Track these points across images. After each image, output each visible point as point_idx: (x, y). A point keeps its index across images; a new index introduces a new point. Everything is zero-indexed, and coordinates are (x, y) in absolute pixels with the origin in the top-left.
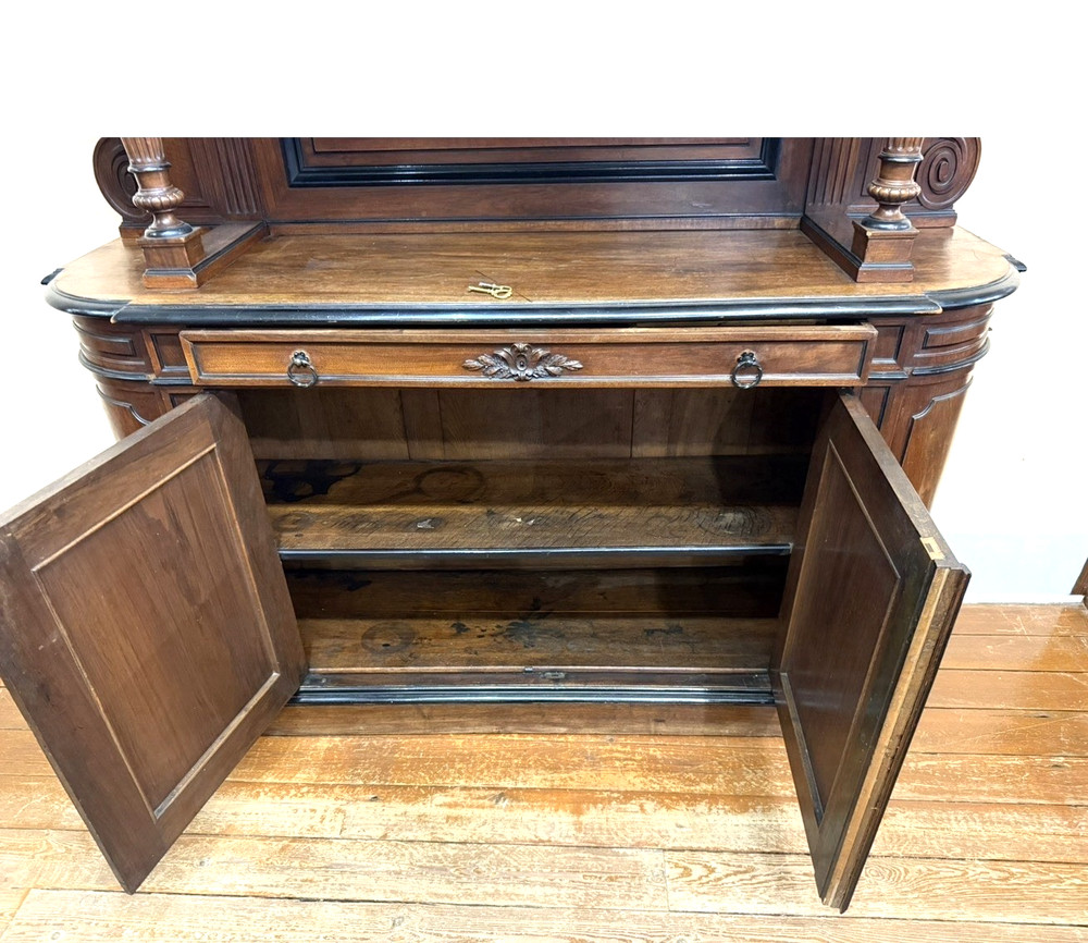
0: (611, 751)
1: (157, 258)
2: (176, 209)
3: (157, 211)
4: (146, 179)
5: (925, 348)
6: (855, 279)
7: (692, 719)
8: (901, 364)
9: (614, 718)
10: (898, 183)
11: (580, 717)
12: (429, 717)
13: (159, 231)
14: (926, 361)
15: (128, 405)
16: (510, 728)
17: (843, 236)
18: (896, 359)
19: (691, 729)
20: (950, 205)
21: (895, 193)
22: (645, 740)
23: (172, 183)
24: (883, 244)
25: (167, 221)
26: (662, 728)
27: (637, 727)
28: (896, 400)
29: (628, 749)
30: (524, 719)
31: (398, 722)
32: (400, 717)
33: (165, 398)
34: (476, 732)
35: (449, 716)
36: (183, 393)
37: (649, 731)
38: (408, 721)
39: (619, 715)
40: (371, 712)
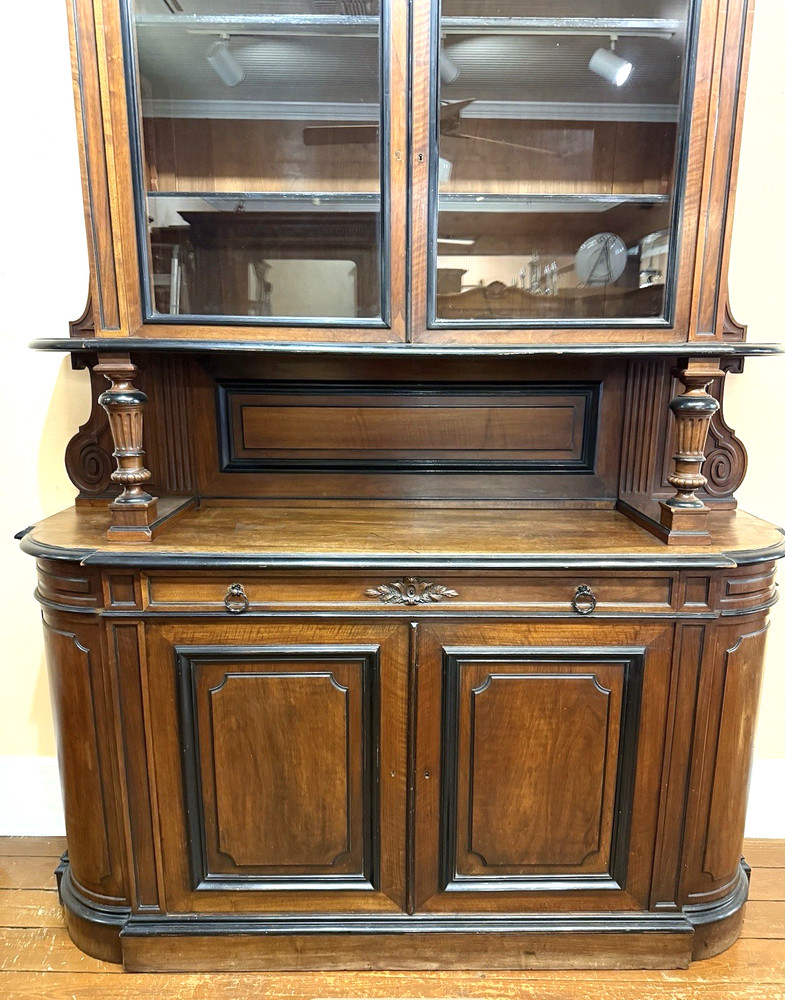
0: (484, 987)
1: (122, 519)
2: (144, 485)
3: (128, 484)
4: (125, 462)
5: (728, 595)
6: (666, 543)
7: (561, 951)
8: (711, 607)
9: (486, 951)
10: (690, 476)
11: (452, 950)
12: (302, 951)
13: (126, 499)
14: (730, 606)
15: (71, 635)
16: (382, 964)
17: (653, 512)
18: (706, 601)
19: (560, 962)
20: (731, 494)
21: (689, 482)
22: (516, 976)
23: (145, 465)
24: (685, 517)
25: (135, 492)
26: (533, 962)
27: (509, 960)
28: (711, 637)
29: (500, 985)
30: (397, 953)
31: (270, 956)
32: (273, 951)
33: (109, 628)
34: (347, 968)
35: (321, 949)
36: (125, 624)
37: (521, 966)
38: (280, 955)
39: (490, 948)
40: (245, 944)
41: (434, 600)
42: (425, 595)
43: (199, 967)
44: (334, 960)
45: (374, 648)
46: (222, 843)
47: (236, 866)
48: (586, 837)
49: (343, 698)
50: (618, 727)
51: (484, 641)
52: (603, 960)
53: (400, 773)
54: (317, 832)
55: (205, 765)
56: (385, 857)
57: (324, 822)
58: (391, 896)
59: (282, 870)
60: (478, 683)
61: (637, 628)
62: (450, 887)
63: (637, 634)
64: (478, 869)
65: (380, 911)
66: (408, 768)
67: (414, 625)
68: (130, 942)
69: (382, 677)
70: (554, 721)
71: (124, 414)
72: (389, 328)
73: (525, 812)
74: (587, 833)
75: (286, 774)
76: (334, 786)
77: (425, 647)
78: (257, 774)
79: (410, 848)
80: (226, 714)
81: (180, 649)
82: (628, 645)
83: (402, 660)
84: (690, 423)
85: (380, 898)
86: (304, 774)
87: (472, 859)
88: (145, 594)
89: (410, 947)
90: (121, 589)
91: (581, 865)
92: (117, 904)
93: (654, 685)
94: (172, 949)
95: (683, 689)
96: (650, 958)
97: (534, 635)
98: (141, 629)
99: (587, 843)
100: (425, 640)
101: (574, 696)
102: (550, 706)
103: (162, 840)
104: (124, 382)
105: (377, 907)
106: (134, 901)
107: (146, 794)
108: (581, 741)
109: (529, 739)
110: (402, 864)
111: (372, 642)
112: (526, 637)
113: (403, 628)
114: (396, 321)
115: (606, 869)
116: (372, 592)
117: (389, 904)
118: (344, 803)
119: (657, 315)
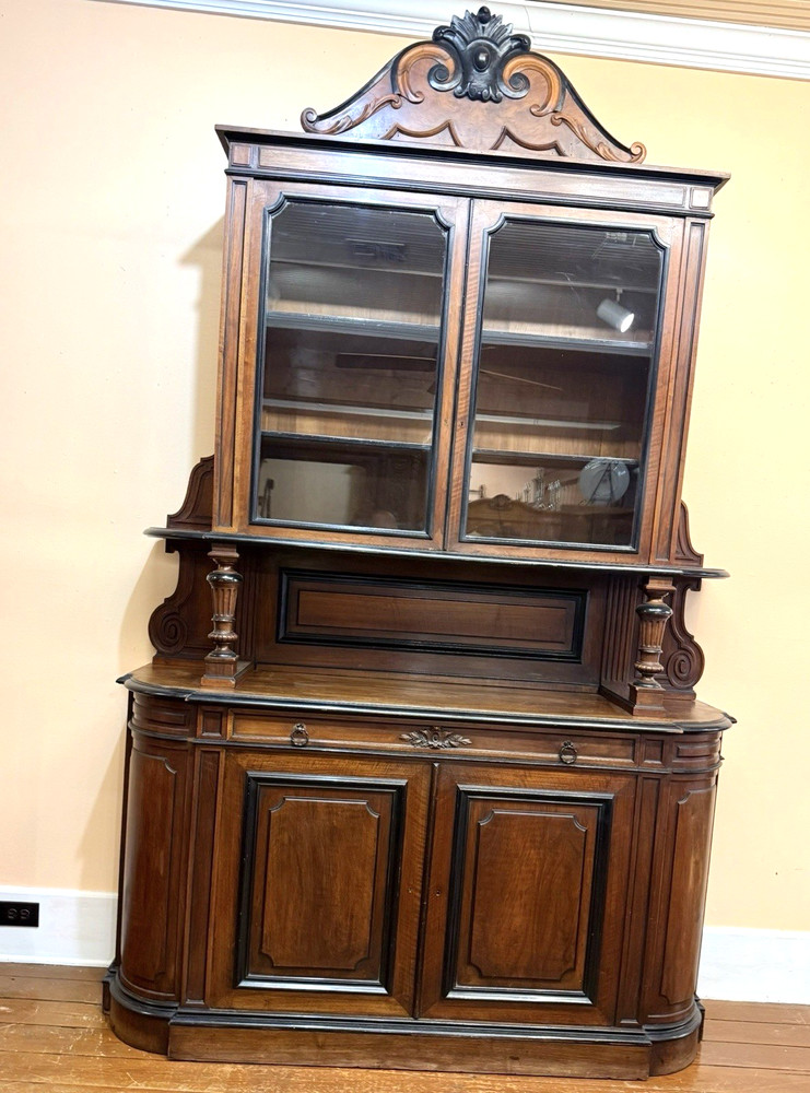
1: (213, 669)
2: (232, 645)
3: (221, 643)
4: (221, 625)
5: (678, 757)
6: (632, 714)
7: (541, 1058)
8: (665, 763)
9: (478, 1055)
10: (650, 663)
11: (450, 1053)
12: (323, 1047)
13: (218, 655)
14: (681, 765)
15: (164, 759)
16: (389, 1063)
17: (623, 692)
18: (661, 760)
19: (539, 1068)
20: (691, 688)
21: (649, 668)
22: (502, 1078)
23: (234, 630)
24: (646, 695)
25: (225, 649)
26: (517, 1067)
27: (497, 1064)
28: (665, 790)
29: (489, 1083)
30: (402, 1053)
31: (294, 1051)
32: (298, 1045)
33: (198, 753)
34: (360, 1065)
35: (339, 1046)
36: (211, 752)
37: (506, 1070)
38: (304, 1050)
39: (482, 1052)
40: (275, 1037)
41: (453, 746)
42: (447, 742)
43: (235, 1058)
44: (348, 1057)
45: (403, 782)
46: (264, 945)
47: (273, 967)
48: (564, 956)
49: (375, 823)
50: (592, 860)
51: (489, 782)
52: (575, 1069)
53: (416, 890)
54: (344, 939)
55: (259, 872)
56: (398, 964)
57: (351, 930)
58: (401, 1002)
59: (311, 972)
60: (484, 816)
61: (608, 778)
62: (451, 995)
63: (608, 783)
64: (475, 980)
65: (390, 1016)
66: (423, 886)
67: (436, 765)
68: (177, 1031)
69: (408, 807)
70: (541, 851)
71: (226, 589)
72: (431, 539)
73: (515, 931)
74: (566, 951)
75: (324, 886)
76: (362, 898)
77: (444, 783)
78: (301, 884)
79: (419, 957)
80: (282, 830)
81: (251, 774)
82: (600, 792)
83: (424, 793)
84: (650, 624)
85: (391, 1003)
86: (339, 885)
87: (470, 971)
88: (230, 727)
89: (412, 1047)
90: (211, 722)
91: (558, 981)
92: (167, 999)
93: (620, 827)
94: (212, 1039)
95: (644, 830)
96: (615, 1068)
97: (529, 779)
98: (223, 756)
99: (565, 960)
100: (444, 778)
101: (558, 832)
102: (538, 839)
103: (214, 939)
104: (228, 565)
105: (388, 1012)
106: (184, 996)
107: (206, 898)
108: (562, 870)
109: (521, 865)
110: (412, 972)
111: (402, 777)
112: (523, 781)
113: (428, 767)
114: (437, 534)
115: (580, 986)
116: (405, 736)
117: (399, 1009)
118: (369, 913)
119: (627, 544)
